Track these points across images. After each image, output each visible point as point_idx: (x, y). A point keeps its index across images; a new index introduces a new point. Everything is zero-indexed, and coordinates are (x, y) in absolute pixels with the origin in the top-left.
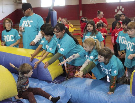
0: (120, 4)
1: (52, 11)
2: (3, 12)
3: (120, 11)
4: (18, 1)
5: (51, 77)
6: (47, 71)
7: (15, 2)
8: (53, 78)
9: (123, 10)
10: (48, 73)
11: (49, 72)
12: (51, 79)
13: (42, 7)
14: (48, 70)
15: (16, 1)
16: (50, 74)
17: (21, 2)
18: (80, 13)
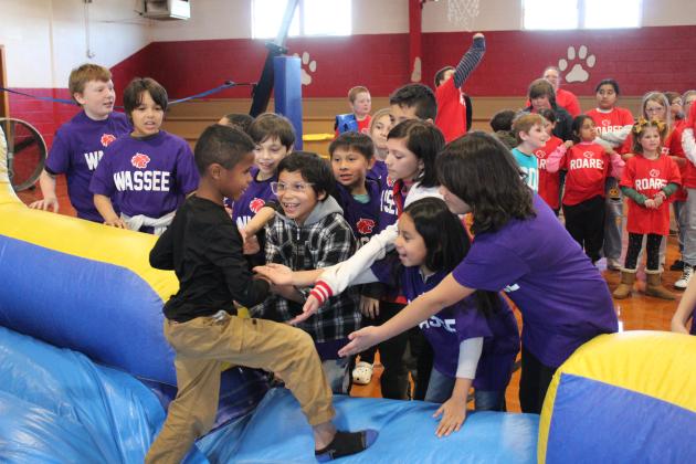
0: (579, 38)
1: (283, 56)
2: (88, 52)
3: (578, 68)
4: (152, 9)
7: (141, 14)
9: (591, 62)
13: (255, 40)
15: (146, 9)
17: (165, 13)
18: (413, 68)
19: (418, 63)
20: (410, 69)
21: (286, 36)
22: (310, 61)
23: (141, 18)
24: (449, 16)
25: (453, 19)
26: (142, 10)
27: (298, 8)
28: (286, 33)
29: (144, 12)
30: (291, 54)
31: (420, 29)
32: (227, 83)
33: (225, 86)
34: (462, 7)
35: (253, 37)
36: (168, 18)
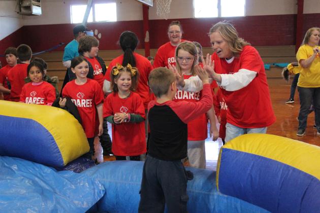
4: (23, 11)
5: (62, 159)
6: (53, 146)
7: (18, 13)
8: (65, 160)
10: (55, 150)
11: (57, 147)
12: (63, 162)
13: (72, 25)
14: (56, 143)
15: (20, 10)
16: (59, 152)
17: (30, 12)
18: (145, 36)
19: (147, 33)
20: (144, 37)
21: (86, 22)
22: (98, 34)
23: (18, 15)
24: (157, 13)
25: (159, 14)
26: (18, 11)
27: (92, 8)
28: (87, 21)
29: (19, 12)
30: (90, 30)
31: (148, 18)
32: (61, 44)
33: (60, 45)
34: (163, 9)
35: (71, 23)
36: (31, 14)
